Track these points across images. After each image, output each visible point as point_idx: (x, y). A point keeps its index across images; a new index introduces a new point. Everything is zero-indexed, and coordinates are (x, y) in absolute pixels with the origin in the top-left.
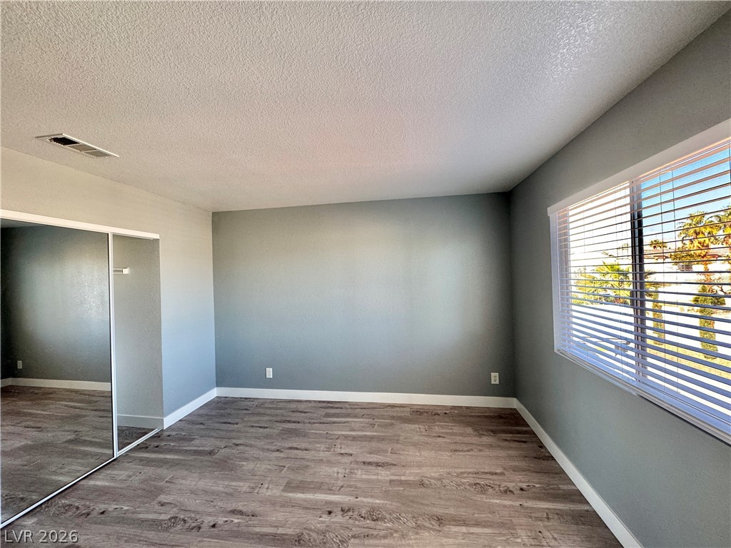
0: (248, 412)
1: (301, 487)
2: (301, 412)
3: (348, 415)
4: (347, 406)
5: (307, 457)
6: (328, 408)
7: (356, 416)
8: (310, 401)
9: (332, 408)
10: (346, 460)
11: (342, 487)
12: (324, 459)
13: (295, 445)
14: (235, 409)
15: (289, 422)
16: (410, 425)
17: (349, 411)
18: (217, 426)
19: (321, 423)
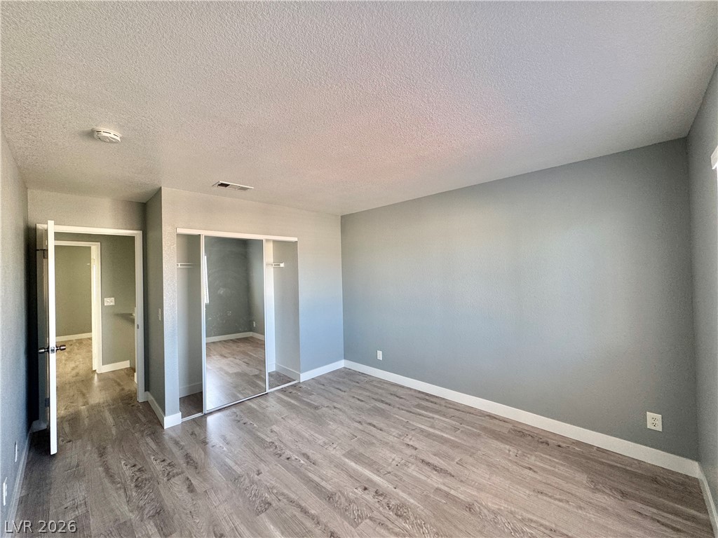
0: (358, 385)
1: (358, 458)
2: (397, 397)
3: (437, 412)
4: (443, 403)
5: (378, 436)
6: (423, 399)
7: (444, 416)
8: (410, 389)
9: (427, 400)
10: (409, 451)
11: (389, 473)
12: (391, 443)
13: (374, 423)
14: (350, 380)
15: (382, 402)
16: (499, 443)
17: (442, 409)
18: (332, 389)
19: (407, 411)
